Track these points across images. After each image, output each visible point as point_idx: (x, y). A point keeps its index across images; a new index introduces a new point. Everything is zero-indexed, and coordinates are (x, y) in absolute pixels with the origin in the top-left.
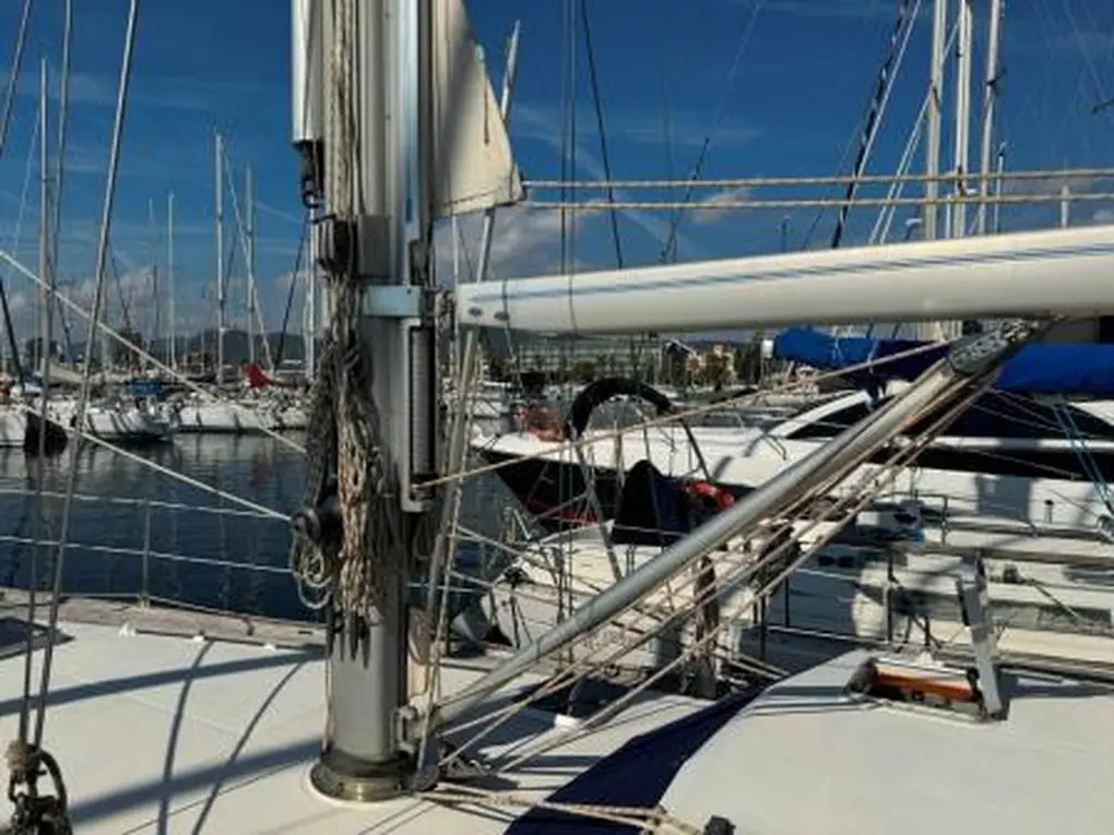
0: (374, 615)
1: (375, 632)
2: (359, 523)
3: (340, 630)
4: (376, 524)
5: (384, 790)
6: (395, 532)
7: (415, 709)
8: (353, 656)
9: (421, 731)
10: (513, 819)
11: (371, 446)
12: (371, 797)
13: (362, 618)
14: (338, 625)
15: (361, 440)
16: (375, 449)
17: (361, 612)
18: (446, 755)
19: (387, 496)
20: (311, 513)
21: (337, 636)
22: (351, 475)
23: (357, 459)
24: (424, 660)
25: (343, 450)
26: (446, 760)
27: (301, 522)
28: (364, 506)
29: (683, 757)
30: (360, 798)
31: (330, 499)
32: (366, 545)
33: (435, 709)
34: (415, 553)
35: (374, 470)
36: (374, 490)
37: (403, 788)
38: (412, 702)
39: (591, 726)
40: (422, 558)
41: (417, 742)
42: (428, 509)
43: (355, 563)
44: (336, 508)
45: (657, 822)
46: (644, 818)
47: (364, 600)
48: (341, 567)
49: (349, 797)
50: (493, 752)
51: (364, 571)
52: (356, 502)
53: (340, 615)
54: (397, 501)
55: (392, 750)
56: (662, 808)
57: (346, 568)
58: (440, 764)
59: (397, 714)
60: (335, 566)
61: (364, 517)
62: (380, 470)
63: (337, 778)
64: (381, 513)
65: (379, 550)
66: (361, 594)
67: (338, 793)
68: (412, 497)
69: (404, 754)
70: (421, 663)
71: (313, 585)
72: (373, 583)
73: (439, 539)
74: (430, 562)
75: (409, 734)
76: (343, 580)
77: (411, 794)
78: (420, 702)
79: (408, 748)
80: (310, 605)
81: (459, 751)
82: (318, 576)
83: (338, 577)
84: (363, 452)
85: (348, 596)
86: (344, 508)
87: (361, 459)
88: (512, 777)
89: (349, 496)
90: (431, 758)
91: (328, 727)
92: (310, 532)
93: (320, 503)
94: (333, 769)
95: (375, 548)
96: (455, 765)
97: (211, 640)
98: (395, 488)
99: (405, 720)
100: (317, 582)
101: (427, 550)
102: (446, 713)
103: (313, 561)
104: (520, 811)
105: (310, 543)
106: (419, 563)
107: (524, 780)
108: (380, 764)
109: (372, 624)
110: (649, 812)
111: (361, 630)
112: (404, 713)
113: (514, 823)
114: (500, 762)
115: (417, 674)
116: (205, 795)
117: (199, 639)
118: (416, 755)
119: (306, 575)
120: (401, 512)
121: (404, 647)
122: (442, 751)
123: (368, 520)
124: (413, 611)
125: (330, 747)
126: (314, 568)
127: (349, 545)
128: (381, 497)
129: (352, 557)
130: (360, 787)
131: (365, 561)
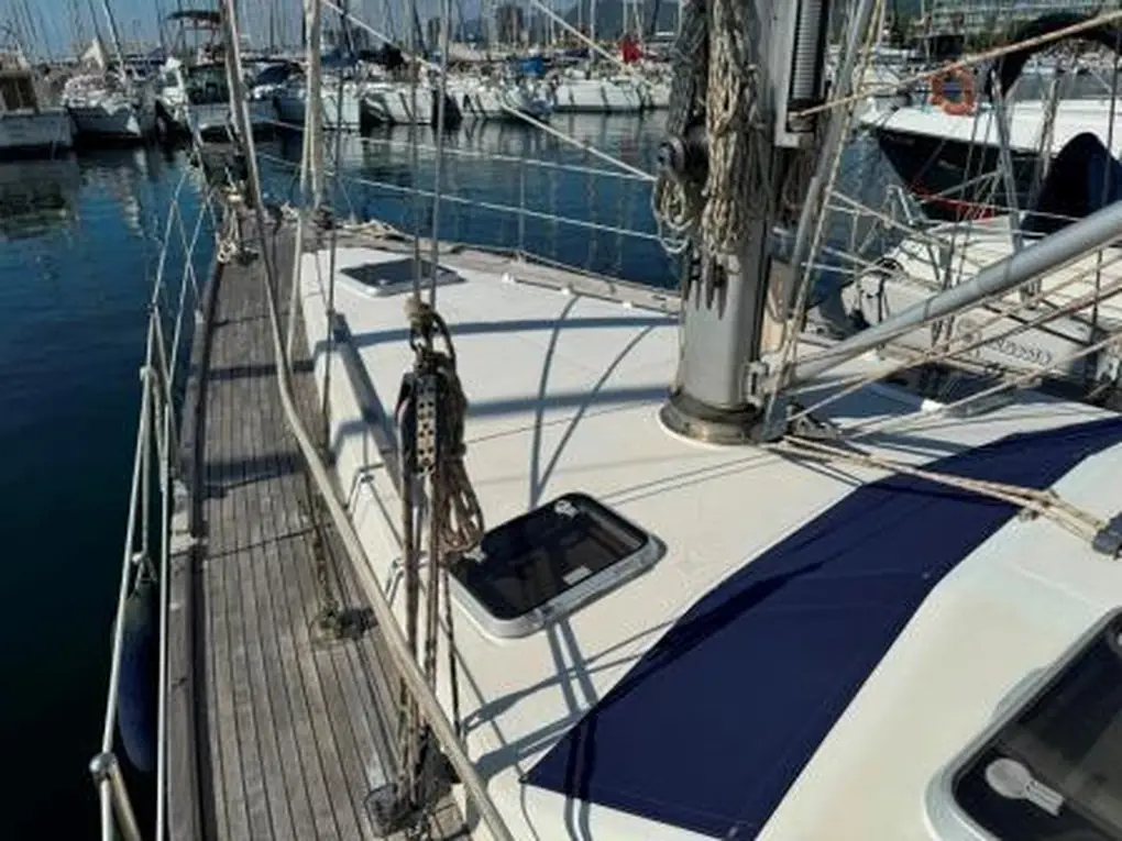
0: (733, 263)
1: (733, 283)
2: (725, 159)
3: (697, 278)
4: (744, 161)
5: (727, 437)
6: (765, 173)
7: (766, 365)
8: (709, 305)
9: (771, 386)
10: (860, 484)
11: (746, 64)
12: (715, 440)
13: (721, 268)
14: (695, 273)
15: (736, 54)
16: (752, 67)
17: (720, 260)
18: (794, 412)
19: (760, 126)
20: (676, 143)
21: (694, 283)
22: (721, 99)
23: (730, 78)
24: (782, 320)
25: (714, 67)
26: (794, 417)
27: (665, 152)
28: (733, 137)
29: (1088, 451)
30: (705, 439)
31: (698, 129)
32: (731, 186)
33: (788, 368)
35: (747, 92)
36: (745, 119)
37: (747, 438)
38: (764, 359)
40: (793, 207)
41: (767, 397)
42: (805, 145)
43: (718, 202)
44: (704, 140)
45: (1046, 504)
46: (1027, 498)
47: (724, 245)
48: (704, 206)
49: (695, 436)
51: (727, 215)
52: (725, 131)
53: (698, 262)
54: (770, 135)
55: (740, 400)
56: (1054, 492)
57: (708, 208)
58: (790, 419)
59: (747, 368)
60: (697, 204)
61: (731, 151)
62: (755, 95)
63: (684, 419)
64: (751, 147)
65: (745, 190)
66: (722, 239)
67: (685, 432)
68: (789, 129)
69: (751, 407)
70: (779, 323)
71: (672, 226)
72: (735, 229)
73: (815, 183)
74: (799, 212)
75: (758, 388)
76: (705, 221)
77: (756, 443)
78: (774, 361)
79: (757, 402)
81: (806, 412)
82: (679, 219)
83: (699, 222)
84: (737, 71)
85: (711, 240)
86: (710, 139)
87: (734, 79)
89: (717, 124)
90: (779, 413)
91: (678, 375)
92: (673, 164)
93: (686, 133)
94: (680, 409)
95: (740, 188)
96: (803, 423)
97: (579, 294)
98: (770, 116)
99: (755, 375)
100: (679, 223)
101: (799, 198)
102: (801, 372)
103: (675, 202)
104: (872, 475)
105: (673, 176)
106: (787, 211)
108: (730, 412)
109: (731, 272)
110: (1036, 493)
111: (719, 279)
112: (755, 367)
113: (863, 486)
114: (850, 432)
115: (772, 331)
117: (566, 292)
118: (763, 411)
119: (667, 216)
120: (773, 147)
121: (761, 304)
122: (790, 408)
123: (736, 153)
124: (775, 264)
125: (679, 392)
126: (675, 209)
127: (713, 182)
128: (752, 128)
129: (716, 197)
130: (706, 429)
131: (729, 202)
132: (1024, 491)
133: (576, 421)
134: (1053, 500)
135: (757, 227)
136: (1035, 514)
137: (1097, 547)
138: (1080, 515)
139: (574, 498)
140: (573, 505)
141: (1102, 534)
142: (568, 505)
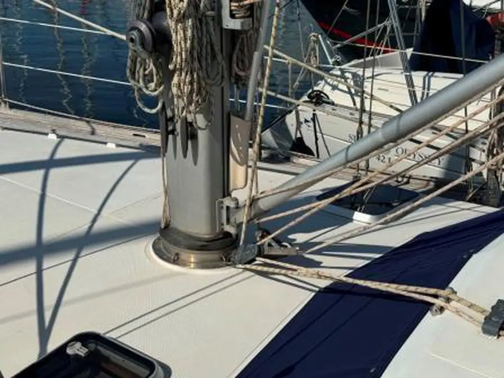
0: (201, 121)
1: (202, 136)
2: (185, 40)
3: (173, 132)
4: (200, 39)
5: (211, 261)
6: (217, 48)
7: (236, 199)
8: (185, 156)
9: (242, 217)
10: (317, 289)
12: (202, 265)
13: (191, 124)
14: (170, 128)
17: (190, 118)
18: (262, 237)
19: (209, 13)
20: (143, 27)
21: (170, 137)
24: (244, 162)
26: (263, 241)
27: (135, 34)
28: (190, 22)
29: (471, 251)
30: (192, 265)
31: (159, 14)
33: (253, 201)
34: (235, 68)
36: (197, 7)
37: (227, 261)
38: (234, 194)
39: (386, 222)
40: (242, 74)
41: (239, 226)
42: (246, 28)
43: (183, 74)
44: (165, 24)
45: (448, 300)
46: (436, 296)
47: (192, 108)
48: (172, 79)
49: (184, 264)
50: (301, 238)
51: (191, 83)
52: (182, 18)
53: (172, 119)
54: (219, 19)
55: (218, 230)
56: (452, 289)
57: (175, 80)
58: (259, 243)
59: (221, 203)
60: (166, 77)
61: (189, 33)
63: (175, 250)
64: (204, 29)
65: (204, 64)
66: (190, 103)
67: (176, 261)
68: (233, 16)
69: (228, 235)
70: (241, 165)
71: (147, 92)
72: (199, 93)
73: (256, 55)
74: (247, 78)
75: (232, 220)
76: (174, 90)
77: (234, 265)
78: (241, 195)
79: (232, 230)
80: (147, 110)
81: (273, 235)
82: (152, 85)
83: (168, 88)
85: (180, 103)
86: (171, 24)
88: (317, 258)
89: (175, 12)
90: (250, 239)
91: (164, 211)
92: (143, 44)
93: (150, 19)
94: (170, 242)
95: (200, 61)
96: (270, 245)
97: (62, 138)
98: (217, 6)
99: (228, 208)
100: (152, 89)
101: (247, 67)
102: (263, 204)
103: (147, 72)
104: (324, 283)
105: (144, 55)
106: (238, 79)
107: (326, 260)
108: (208, 241)
109: (200, 128)
110: (441, 292)
111: (191, 134)
112: (227, 202)
113: (319, 291)
114: (307, 245)
115: (238, 173)
116: (71, 256)
117: (52, 137)
118: (238, 236)
119: (141, 84)
120: (222, 28)
121: (226, 152)
122: (258, 234)
123: (193, 36)
124: (234, 119)
125: (167, 226)
126: (148, 79)
127: (178, 58)
128: (203, 14)
129: (181, 69)
130: (192, 258)
131: (191, 73)
132: (432, 291)
133: (74, 262)
134: (451, 296)
135: (216, 91)
136: (442, 309)
137: (486, 331)
138: (471, 306)
139: (84, 338)
140: (84, 345)
141: (488, 319)
142: (78, 345)
